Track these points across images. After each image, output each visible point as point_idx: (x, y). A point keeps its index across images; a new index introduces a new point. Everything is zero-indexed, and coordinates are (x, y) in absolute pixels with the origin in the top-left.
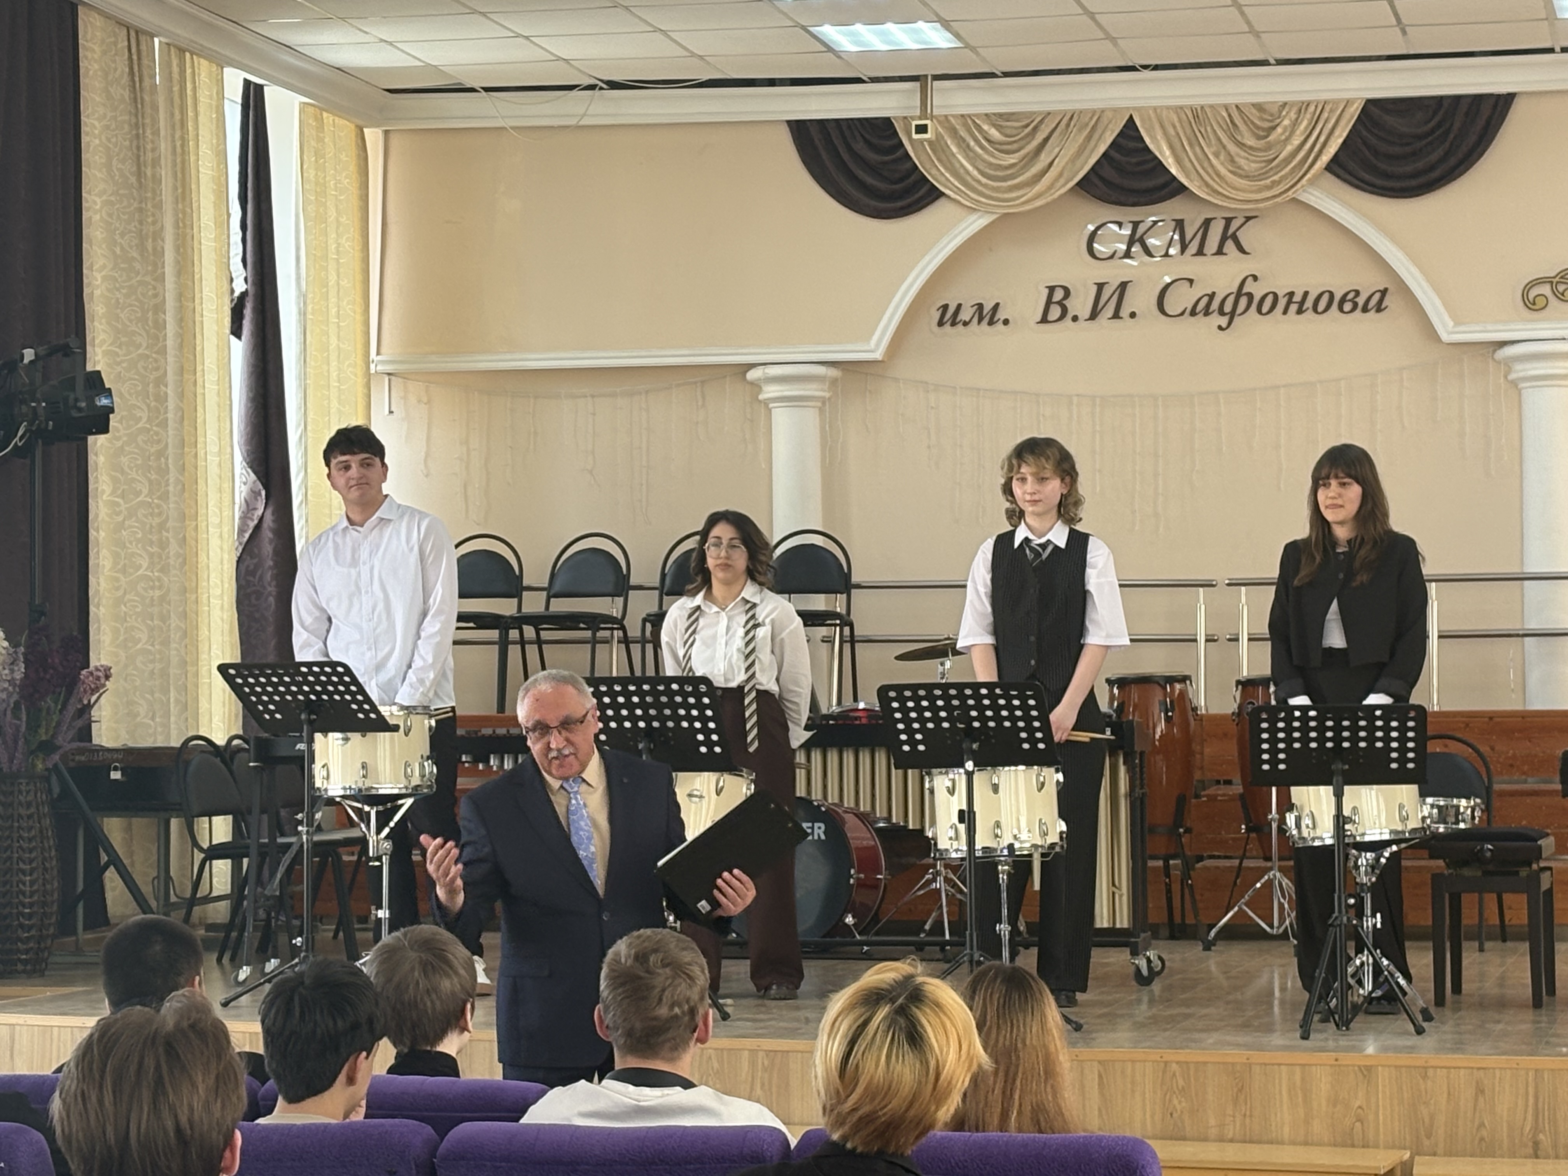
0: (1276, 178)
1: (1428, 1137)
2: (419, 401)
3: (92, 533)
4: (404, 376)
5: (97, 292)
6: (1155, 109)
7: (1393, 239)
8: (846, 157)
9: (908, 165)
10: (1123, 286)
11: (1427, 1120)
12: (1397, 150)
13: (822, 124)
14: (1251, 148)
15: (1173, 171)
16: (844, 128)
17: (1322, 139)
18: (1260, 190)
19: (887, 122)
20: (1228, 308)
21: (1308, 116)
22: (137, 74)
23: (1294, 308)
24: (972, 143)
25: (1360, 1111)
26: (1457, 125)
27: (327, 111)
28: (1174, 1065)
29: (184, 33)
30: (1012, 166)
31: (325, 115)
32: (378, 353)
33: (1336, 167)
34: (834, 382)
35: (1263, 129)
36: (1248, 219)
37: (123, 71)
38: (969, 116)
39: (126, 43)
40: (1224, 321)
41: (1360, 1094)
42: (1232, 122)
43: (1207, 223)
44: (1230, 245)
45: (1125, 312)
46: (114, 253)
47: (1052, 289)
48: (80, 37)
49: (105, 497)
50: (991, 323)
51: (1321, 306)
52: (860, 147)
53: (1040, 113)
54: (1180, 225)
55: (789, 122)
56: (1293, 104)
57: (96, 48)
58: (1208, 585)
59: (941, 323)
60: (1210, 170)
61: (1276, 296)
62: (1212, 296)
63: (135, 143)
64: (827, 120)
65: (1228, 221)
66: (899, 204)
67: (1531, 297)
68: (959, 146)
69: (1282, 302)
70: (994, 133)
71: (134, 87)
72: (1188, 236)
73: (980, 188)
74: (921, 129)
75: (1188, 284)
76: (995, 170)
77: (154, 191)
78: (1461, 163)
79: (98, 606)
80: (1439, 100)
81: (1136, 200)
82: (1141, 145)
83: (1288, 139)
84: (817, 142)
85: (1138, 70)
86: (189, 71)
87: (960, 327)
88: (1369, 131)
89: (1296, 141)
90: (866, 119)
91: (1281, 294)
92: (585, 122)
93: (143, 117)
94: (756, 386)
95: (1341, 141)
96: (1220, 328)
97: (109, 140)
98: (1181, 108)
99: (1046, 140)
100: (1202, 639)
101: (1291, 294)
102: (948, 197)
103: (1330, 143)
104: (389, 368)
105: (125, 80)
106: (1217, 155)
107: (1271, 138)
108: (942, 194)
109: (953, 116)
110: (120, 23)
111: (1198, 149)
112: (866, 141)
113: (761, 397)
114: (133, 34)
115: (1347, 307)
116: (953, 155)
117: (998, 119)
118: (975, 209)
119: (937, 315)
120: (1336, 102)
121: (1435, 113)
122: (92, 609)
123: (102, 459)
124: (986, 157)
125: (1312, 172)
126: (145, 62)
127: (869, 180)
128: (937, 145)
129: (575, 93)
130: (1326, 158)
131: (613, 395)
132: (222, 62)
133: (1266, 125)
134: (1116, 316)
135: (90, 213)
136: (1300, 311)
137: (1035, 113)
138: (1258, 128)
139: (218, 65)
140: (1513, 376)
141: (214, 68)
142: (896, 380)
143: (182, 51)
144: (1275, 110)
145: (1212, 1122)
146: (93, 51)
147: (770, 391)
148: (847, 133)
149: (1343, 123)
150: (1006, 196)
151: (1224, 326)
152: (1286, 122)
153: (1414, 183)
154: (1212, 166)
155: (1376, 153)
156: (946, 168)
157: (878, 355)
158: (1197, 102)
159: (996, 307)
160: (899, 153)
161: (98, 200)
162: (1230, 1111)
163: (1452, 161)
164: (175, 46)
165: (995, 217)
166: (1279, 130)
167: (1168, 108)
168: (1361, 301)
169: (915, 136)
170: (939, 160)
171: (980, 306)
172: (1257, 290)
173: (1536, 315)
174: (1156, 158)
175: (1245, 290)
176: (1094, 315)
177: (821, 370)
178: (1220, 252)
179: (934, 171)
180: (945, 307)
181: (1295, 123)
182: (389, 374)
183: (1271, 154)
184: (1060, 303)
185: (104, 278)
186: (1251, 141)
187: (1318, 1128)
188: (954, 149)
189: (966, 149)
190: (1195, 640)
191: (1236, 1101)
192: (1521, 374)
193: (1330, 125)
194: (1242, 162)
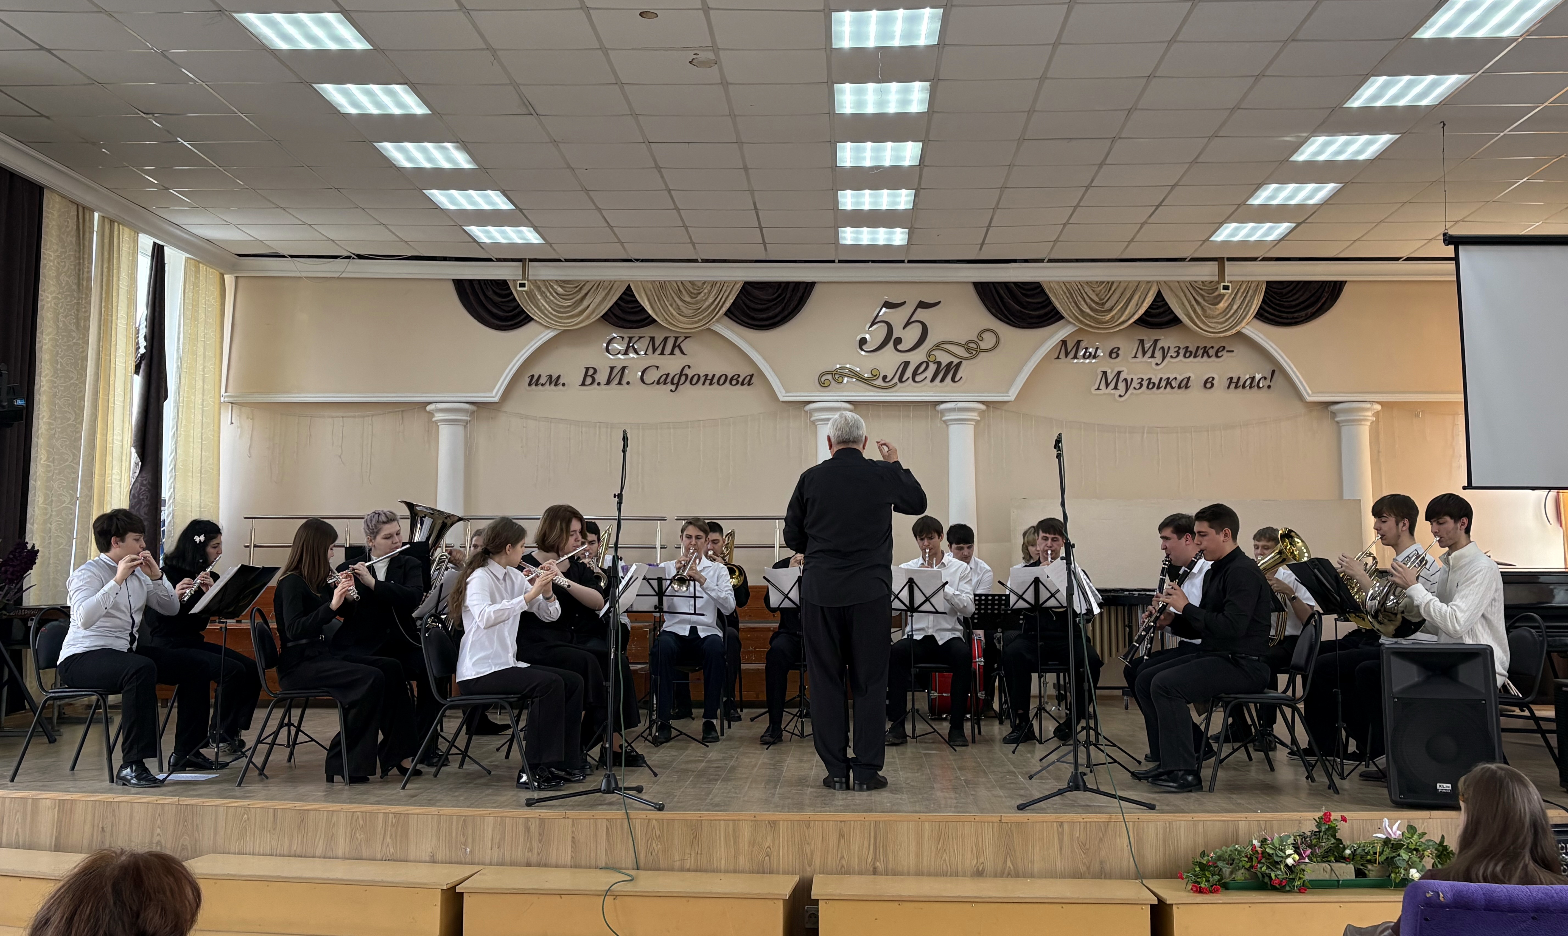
0: (701, 317)
1: (810, 865)
2: (248, 418)
3: (31, 482)
4: (241, 405)
5: (45, 347)
6: (641, 282)
7: (757, 350)
8: (482, 298)
9: (515, 304)
10: (624, 368)
11: (809, 855)
12: (760, 307)
13: (471, 281)
14: (689, 303)
15: (650, 312)
16: (482, 284)
17: (723, 300)
18: (692, 324)
19: (505, 282)
20: (675, 381)
21: (716, 288)
22: (81, 230)
23: (708, 382)
24: (548, 294)
25: (768, 849)
26: (788, 295)
27: (203, 264)
28: (654, 821)
29: (112, 212)
30: (569, 306)
31: (201, 265)
32: (226, 392)
33: (729, 314)
34: (473, 413)
35: (695, 294)
36: (686, 338)
37: (72, 228)
38: (547, 281)
39: (76, 213)
40: (673, 388)
41: (769, 838)
42: (679, 290)
43: (666, 339)
44: (677, 351)
45: (624, 382)
46: (58, 326)
47: (587, 369)
48: (44, 206)
49: (42, 462)
50: (556, 385)
51: (721, 382)
52: (490, 293)
53: (584, 281)
54: (652, 339)
55: (454, 280)
56: (709, 282)
57: (55, 213)
58: (663, 519)
59: (530, 384)
60: (668, 312)
61: (699, 376)
62: (668, 375)
63: (77, 268)
64: (474, 280)
65: (676, 338)
66: (510, 323)
67: (823, 380)
68: (541, 295)
69: (702, 379)
70: (560, 290)
71: (79, 237)
72: (657, 345)
73: (552, 317)
74: (522, 285)
75: (656, 368)
76: (560, 308)
77: (87, 294)
78: (790, 314)
79: (33, 524)
80: (779, 284)
81: (631, 325)
82: (634, 299)
83: (706, 299)
84: (468, 291)
85: (633, 261)
86: (116, 233)
87: (540, 387)
88: (745, 297)
89: (711, 300)
90: (494, 280)
91: (701, 375)
92: (344, 275)
93: (83, 254)
94: (431, 414)
95: (732, 301)
96: (671, 391)
97: (58, 263)
98: (654, 282)
99: (586, 294)
100: (658, 546)
101: (707, 375)
102: (536, 320)
103: (727, 302)
104: (231, 400)
105: (74, 233)
106: (671, 305)
107: (698, 298)
108: (532, 319)
109: (539, 280)
110: (72, 202)
111: (662, 302)
112: (493, 291)
113: (433, 419)
114: (81, 209)
115: (734, 382)
116: (539, 300)
117: (562, 283)
118: (549, 328)
119: (528, 380)
120: (729, 282)
121: (778, 290)
122: (28, 526)
123: (41, 441)
124: (555, 301)
125: (718, 315)
126: (87, 224)
127: (495, 310)
128: (530, 294)
129: (338, 260)
130: (724, 309)
131: (354, 417)
132: (137, 230)
133: (695, 292)
134: (620, 383)
135: (43, 303)
136: (711, 384)
137: (580, 281)
138: (692, 293)
139: (135, 232)
140: (812, 419)
141: (133, 233)
142: (506, 412)
143: (112, 222)
144: (700, 284)
145: (677, 858)
146: (53, 214)
147: (438, 416)
148: (484, 287)
149: (733, 292)
150: (566, 321)
151: (673, 390)
152: (706, 291)
153: (767, 323)
154: (669, 311)
155: (748, 307)
156: (534, 305)
157: (496, 399)
158: (662, 279)
159: (559, 377)
160: (511, 297)
161: (50, 296)
162: (688, 851)
163: (786, 313)
164: (108, 218)
165: (559, 332)
166: (702, 294)
167: (647, 281)
168: (740, 380)
169: (519, 289)
170: (531, 302)
171: (551, 376)
172: (690, 373)
173: (823, 389)
174: (641, 305)
175: (684, 373)
176: (608, 382)
177: (467, 406)
178: (672, 353)
179: (528, 307)
180: (533, 376)
181: (710, 292)
182: (232, 403)
183: (699, 306)
184: (591, 376)
185: (50, 340)
186: (687, 299)
187: (743, 861)
188: (539, 297)
189: (545, 297)
190: (655, 548)
191: (692, 845)
192: (818, 418)
193: (727, 294)
194: (683, 309)
